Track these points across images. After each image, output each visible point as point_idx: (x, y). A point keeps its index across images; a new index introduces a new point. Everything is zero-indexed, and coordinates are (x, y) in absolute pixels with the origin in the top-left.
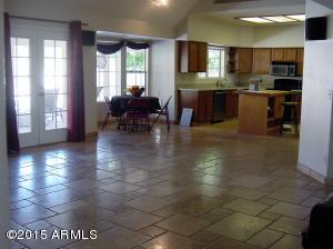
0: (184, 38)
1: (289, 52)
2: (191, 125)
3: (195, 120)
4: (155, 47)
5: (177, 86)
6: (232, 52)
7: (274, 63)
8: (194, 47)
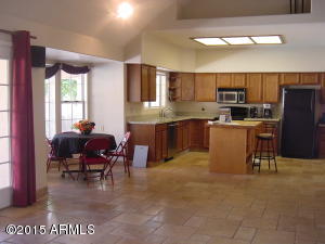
0: (136, 60)
1: (238, 77)
2: (148, 166)
3: (152, 159)
4: (95, 71)
5: (126, 118)
6: (172, 77)
7: (220, 90)
8: (145, 72)
